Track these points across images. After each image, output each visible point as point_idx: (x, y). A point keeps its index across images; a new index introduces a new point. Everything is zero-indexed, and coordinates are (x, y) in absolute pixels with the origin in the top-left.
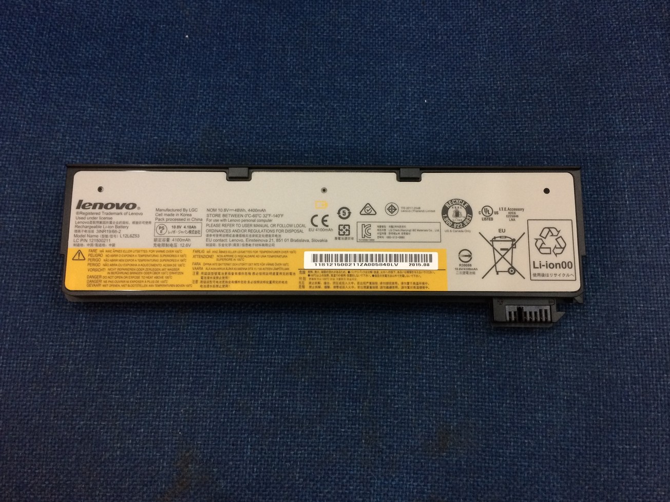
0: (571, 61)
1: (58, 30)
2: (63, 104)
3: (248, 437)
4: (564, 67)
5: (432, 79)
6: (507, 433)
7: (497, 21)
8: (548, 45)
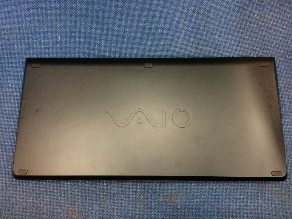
0: (217, 39)
1: (5, 39)
2: (10, 71)
3: (95, 202)
4: (215, 42)
5: (162, 50)
6: (195, 194)
7: (187, 23)
8: (208, 33)
